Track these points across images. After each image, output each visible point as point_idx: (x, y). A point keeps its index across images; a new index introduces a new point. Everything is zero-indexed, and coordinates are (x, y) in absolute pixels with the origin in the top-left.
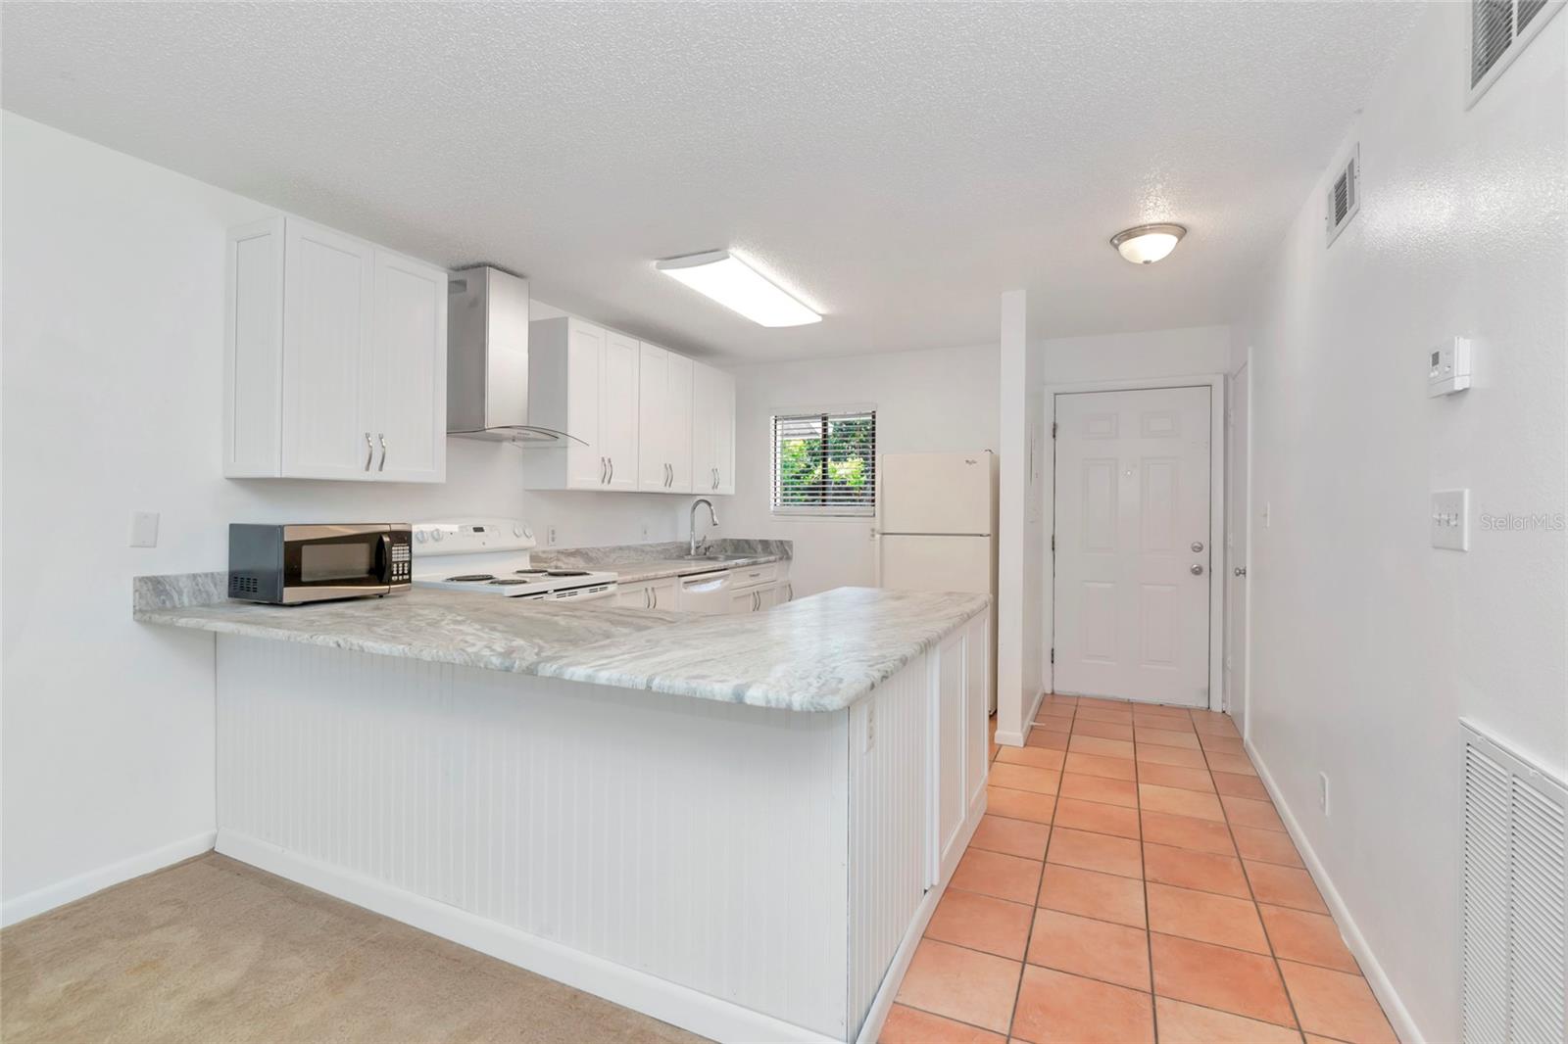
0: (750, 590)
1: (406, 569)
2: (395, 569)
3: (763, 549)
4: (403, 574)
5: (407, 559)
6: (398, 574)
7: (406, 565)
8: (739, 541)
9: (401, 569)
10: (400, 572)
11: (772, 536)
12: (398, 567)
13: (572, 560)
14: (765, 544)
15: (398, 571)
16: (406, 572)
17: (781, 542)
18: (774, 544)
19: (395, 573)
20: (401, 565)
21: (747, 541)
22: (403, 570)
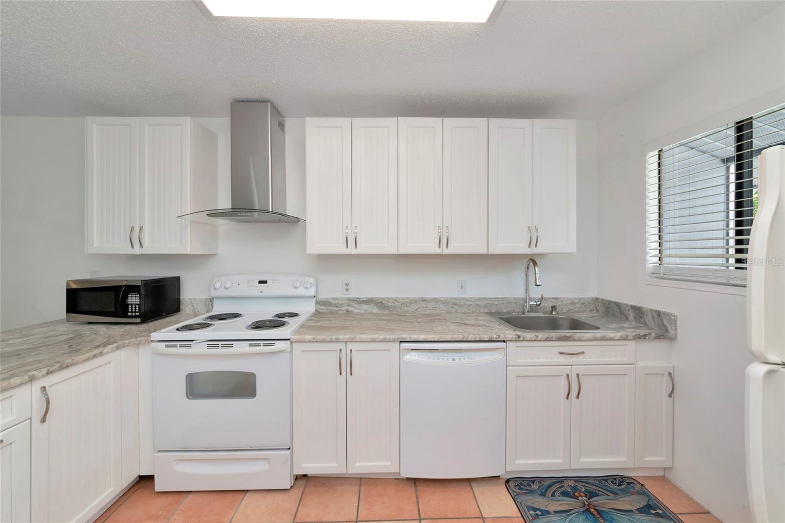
0: (566, 370)
1: (137, 308)
2: (130, 308)
3: (635, 318)
4: (135, 312)
5: (138, 303)
6: (132, 312)
7: (137, 306)
8: (610, 302)
9: (134, 308)
10: (134, 311)
11: (648, 304)
12: (132, 307)
13: (365, 307)
14: (638, 311)
15: (132, 309)
16: (137, 311)
17: (659, 314)
18: (650, 314)
19: (130, 311)
20: (134, 306)
21: (618, 305)
22: (135, 309)
